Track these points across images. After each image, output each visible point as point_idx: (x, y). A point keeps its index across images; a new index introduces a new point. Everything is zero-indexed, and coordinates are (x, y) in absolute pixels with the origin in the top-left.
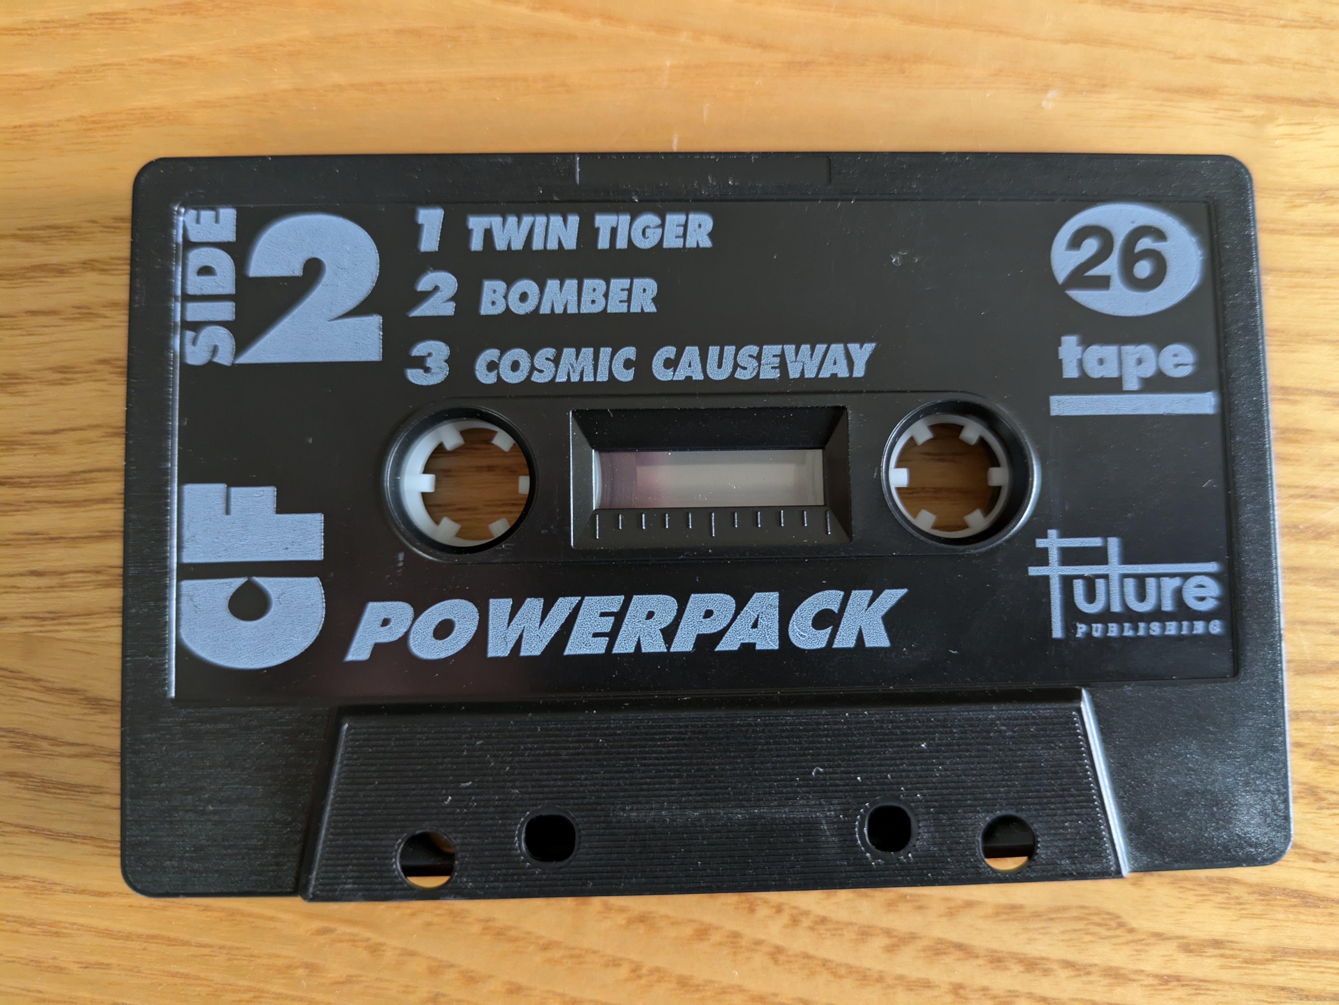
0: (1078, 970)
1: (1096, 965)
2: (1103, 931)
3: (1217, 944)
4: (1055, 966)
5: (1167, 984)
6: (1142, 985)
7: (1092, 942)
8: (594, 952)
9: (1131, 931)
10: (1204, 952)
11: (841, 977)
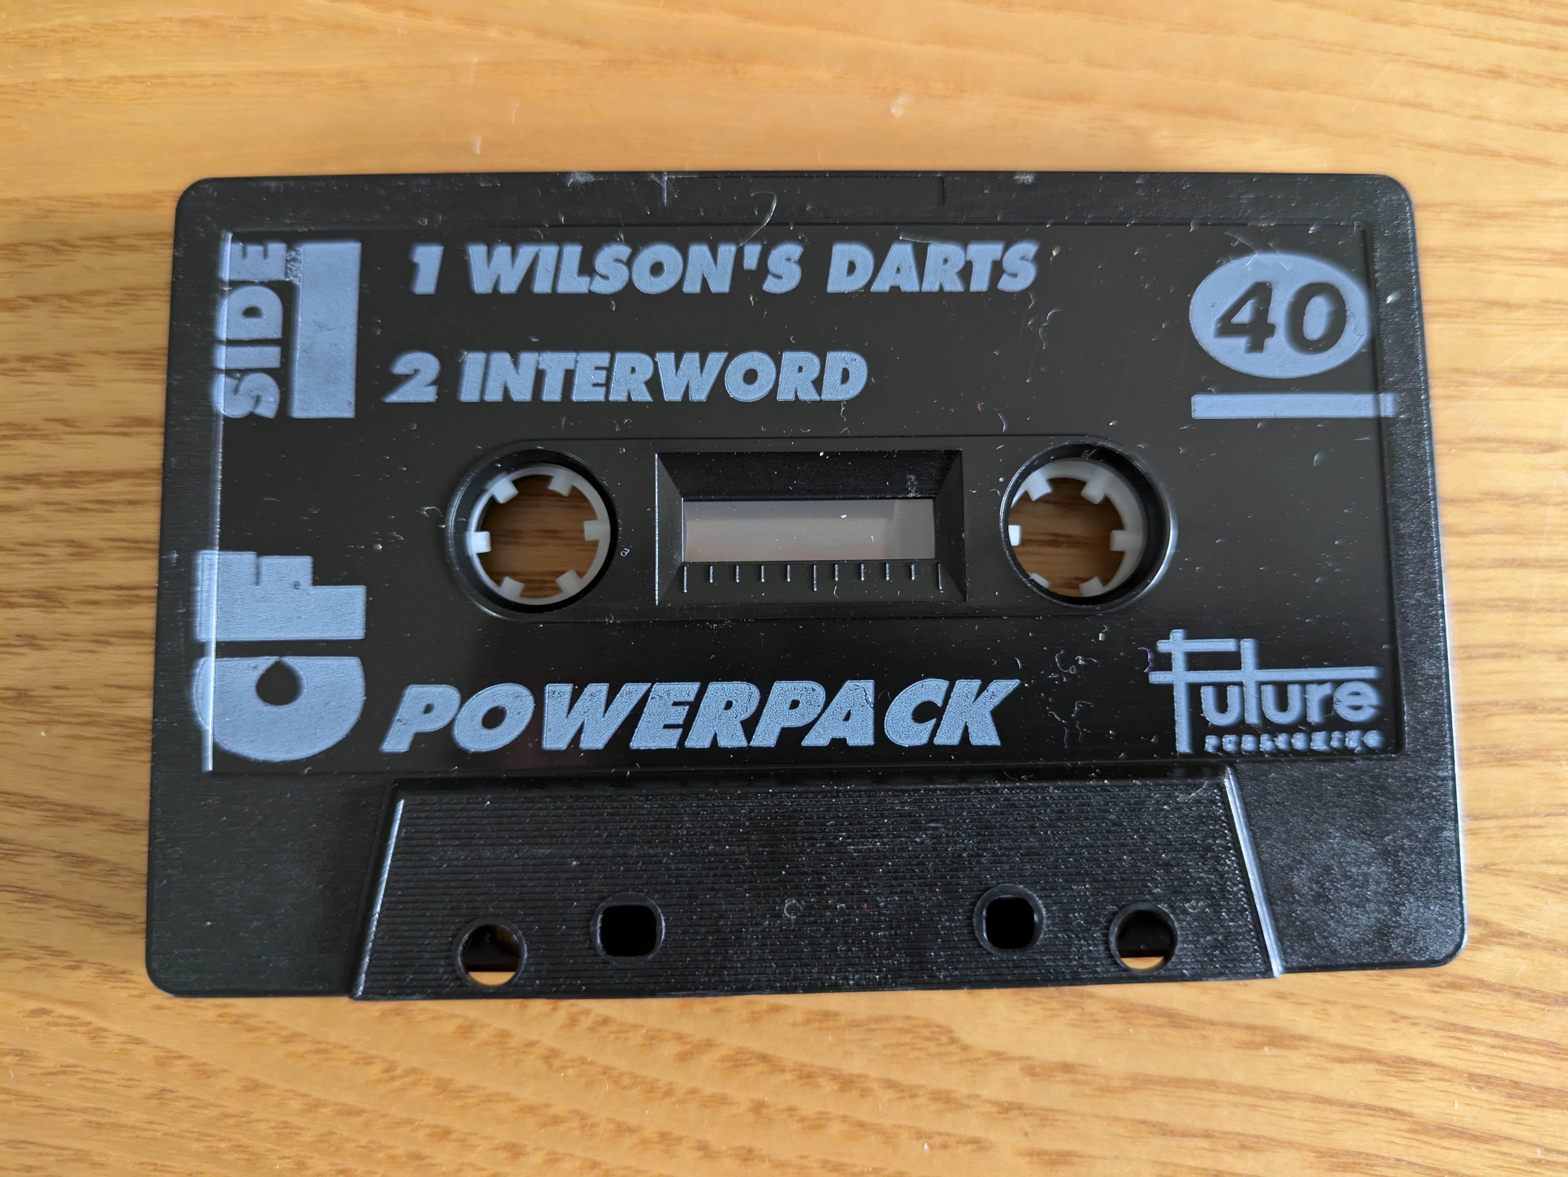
0: (902, 1091)
1: (923, 1086)
2: (932, 1047)
3: (1067, 1068)
4: (875, 1086)
5: (1007, 1113)
6: (978, 1112)
7: (918, 1058)
8: (344, 1047)
9: (966, 1048)
10: (1051, 1076)
11: (625, 1088)
